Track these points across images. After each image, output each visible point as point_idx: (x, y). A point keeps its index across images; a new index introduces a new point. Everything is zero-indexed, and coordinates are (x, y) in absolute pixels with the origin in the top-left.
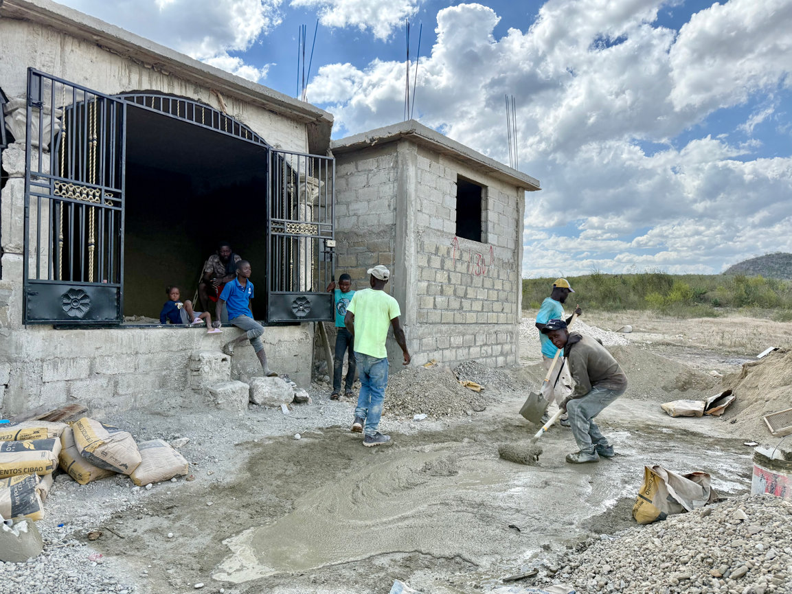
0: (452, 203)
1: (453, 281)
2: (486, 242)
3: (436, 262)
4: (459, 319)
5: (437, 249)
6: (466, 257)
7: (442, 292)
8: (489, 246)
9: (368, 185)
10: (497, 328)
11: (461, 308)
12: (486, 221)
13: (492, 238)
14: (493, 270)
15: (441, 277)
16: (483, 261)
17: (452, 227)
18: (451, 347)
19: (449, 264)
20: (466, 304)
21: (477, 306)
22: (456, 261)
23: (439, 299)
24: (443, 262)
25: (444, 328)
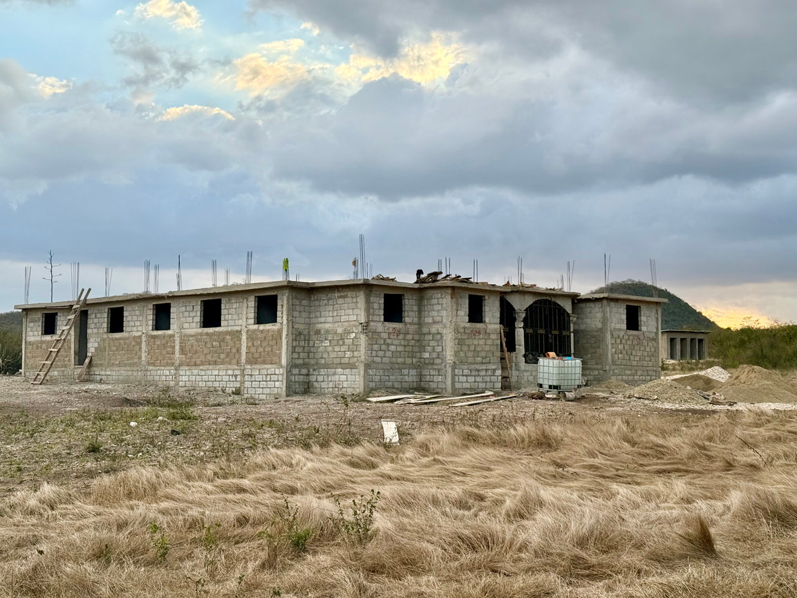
0: (624, 317)
1: (626, 348)
2: (641, 330)
3: (618, 341)
4: (629, 364)
5: (619, 336)
6: (631, 338)
7: (621, 353)
8: (641, 332)
9: (591, 313)
10: (647, 368)
11: (630, 359)
12: (641, 321)
13: (644, 328)
14: (645, 343)
15: (621, 347)
16: (639, 339)
17: (624, 326)
18: (625, 375)
19: (624, 341)
20: (632, 358)
21: (637, 358)
22: (626, 340)
23: (620, 356)
24: (621, 341)
25: (622, 367)
